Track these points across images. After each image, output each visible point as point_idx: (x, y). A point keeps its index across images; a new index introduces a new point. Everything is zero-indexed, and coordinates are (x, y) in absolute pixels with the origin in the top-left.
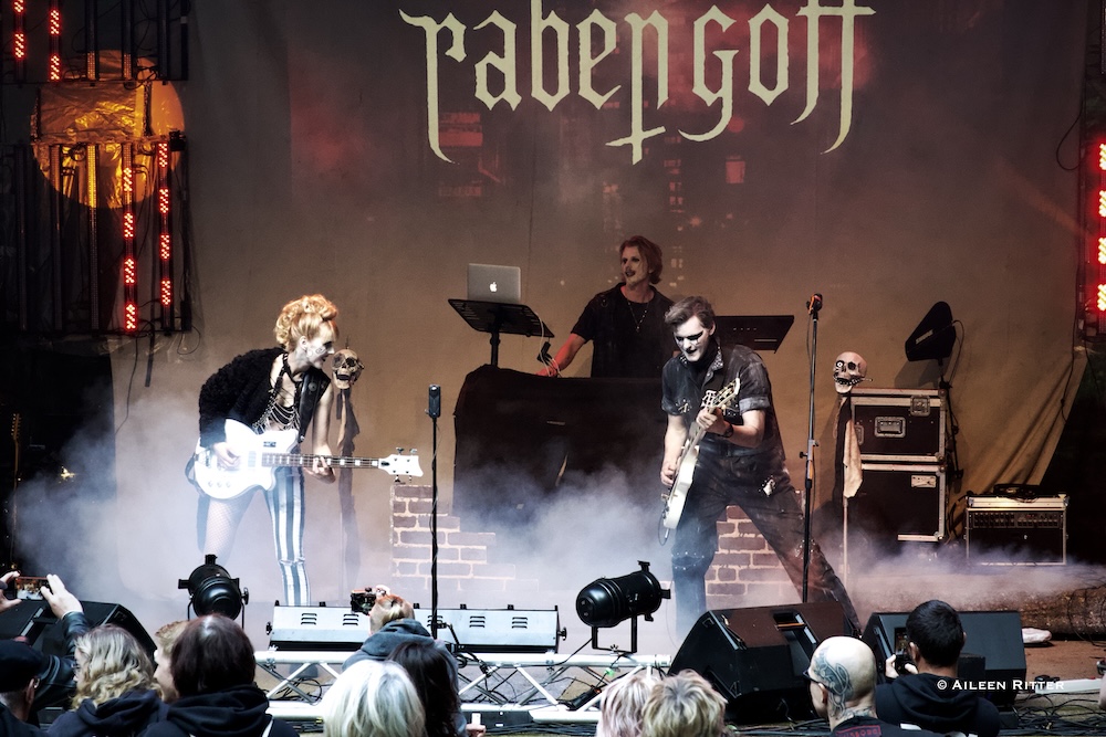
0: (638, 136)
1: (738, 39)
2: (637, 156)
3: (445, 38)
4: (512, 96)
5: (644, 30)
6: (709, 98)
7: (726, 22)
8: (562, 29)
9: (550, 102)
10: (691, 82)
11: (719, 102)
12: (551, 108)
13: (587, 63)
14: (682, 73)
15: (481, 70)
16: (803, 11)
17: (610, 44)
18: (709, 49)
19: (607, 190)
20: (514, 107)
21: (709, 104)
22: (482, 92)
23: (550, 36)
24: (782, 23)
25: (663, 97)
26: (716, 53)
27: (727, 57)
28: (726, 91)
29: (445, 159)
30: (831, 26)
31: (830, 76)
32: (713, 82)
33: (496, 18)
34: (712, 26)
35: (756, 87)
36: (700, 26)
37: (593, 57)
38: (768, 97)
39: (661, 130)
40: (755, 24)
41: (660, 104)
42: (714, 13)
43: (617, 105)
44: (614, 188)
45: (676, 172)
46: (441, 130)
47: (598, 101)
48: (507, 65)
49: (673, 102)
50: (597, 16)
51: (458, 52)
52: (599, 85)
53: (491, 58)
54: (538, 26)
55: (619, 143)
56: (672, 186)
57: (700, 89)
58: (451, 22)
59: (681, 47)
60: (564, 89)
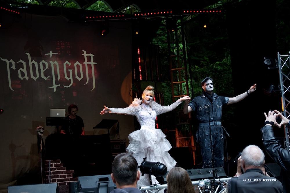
0: (55, 86)
1: (72, 67)
2: (55, 90)
3: (11, 64)
4: (26, 77)
5: (54, 64)
6: (68, 79)
7: (70, 64)
8: (36, 64)
9: (35, 79)
10: (64, 76)
11: (70, 80)
12: (35, 80)
13: (42, 71)
14: (62, 74)
15: (19, 71)
16: (84, 63)
17: (47, 67)
18: (67, 69)
19: (49, 97)
20: (27, 80)
21: (68, 80)
22: (20, 76)
23: (33, 65)
24: (80, 65)
25: (59, 78)
26: (68, 70)
27: (71, 71)
28: (71, 78)
29: (13, 90)
30: (90, 66)
31: (90, 75)
32: (69, 76)
33: (21, 61)
34: (67, 64)
35: (77, 77)
36: (65, 64)
37: (44, 70)
38: (80, 79)
39: (59, 85)
40: (75, 65)
41: (59, 80)
42: (67, 62)
43: (50, 80)
44: (51, 97)
45: (63, 94)
46: (12, 84)
47: (46, 79)
48: (25, 70)
49: (61, 80)
50: (43, 61)
51: (14, 67)
52: (45, 75)
53: (21, 69)
54: (31, 63)
55: (51, 88)
56: (63, 97)
57: (66, 77)
58: (11, 61)
59: (61, 68)
60: (38, 76)
